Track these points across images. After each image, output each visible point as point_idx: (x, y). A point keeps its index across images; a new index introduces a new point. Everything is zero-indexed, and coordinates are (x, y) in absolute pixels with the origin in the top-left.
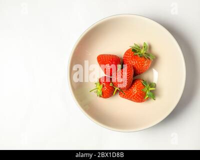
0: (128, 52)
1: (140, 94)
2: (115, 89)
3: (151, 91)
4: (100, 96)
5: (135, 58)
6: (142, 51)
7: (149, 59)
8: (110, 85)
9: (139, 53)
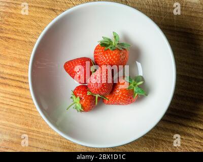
2: (95, 97)
3: (139, 86)
4: (81, 111)
5: (107, 53)
6: (114, 43)
7: (125, 49)
8: (88, 94)
9: (110, 46)
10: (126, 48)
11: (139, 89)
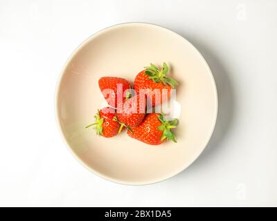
0: (140, 74)
1: (155, 133)
2: (120, 125)
3: (171, 130)
4: (100, 134)
5: (149, 83)
6: (161, 75)
7: (169, 85)
8: (114, 120)
9: (155, 77)
10: (171, 85)
11: (170, 133)
